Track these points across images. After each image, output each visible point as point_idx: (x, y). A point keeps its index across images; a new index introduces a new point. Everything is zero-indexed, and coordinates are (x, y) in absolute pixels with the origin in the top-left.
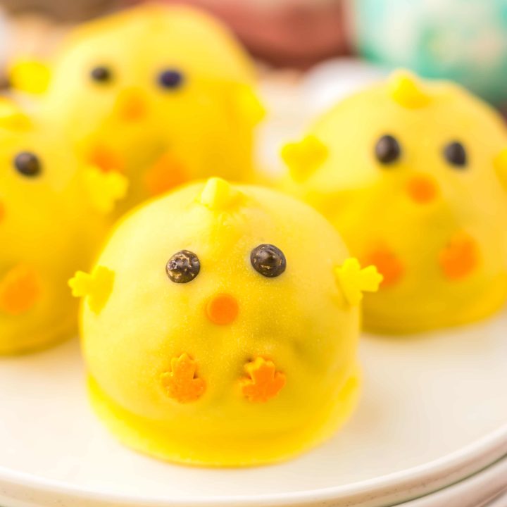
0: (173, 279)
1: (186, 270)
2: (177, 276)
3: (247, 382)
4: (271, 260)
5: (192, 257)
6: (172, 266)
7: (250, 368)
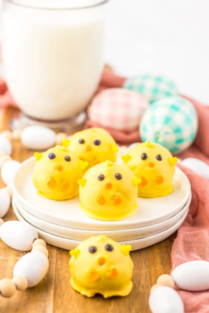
0: (99, 180)
1: (102, 178)
2: (100, 179)
3: (114, 201)
4: (119, 176)
5: (103, 175)
6: (99, 177)
7: (115, 198)
